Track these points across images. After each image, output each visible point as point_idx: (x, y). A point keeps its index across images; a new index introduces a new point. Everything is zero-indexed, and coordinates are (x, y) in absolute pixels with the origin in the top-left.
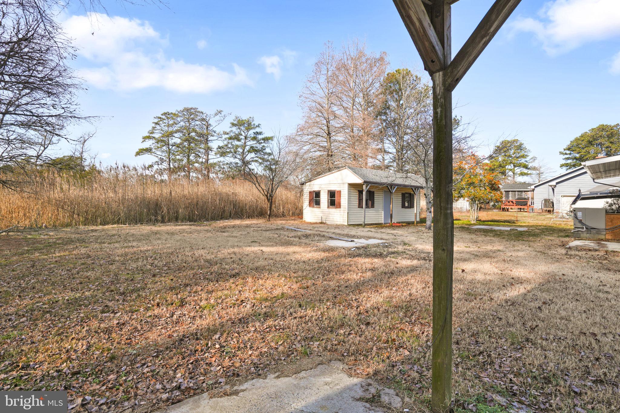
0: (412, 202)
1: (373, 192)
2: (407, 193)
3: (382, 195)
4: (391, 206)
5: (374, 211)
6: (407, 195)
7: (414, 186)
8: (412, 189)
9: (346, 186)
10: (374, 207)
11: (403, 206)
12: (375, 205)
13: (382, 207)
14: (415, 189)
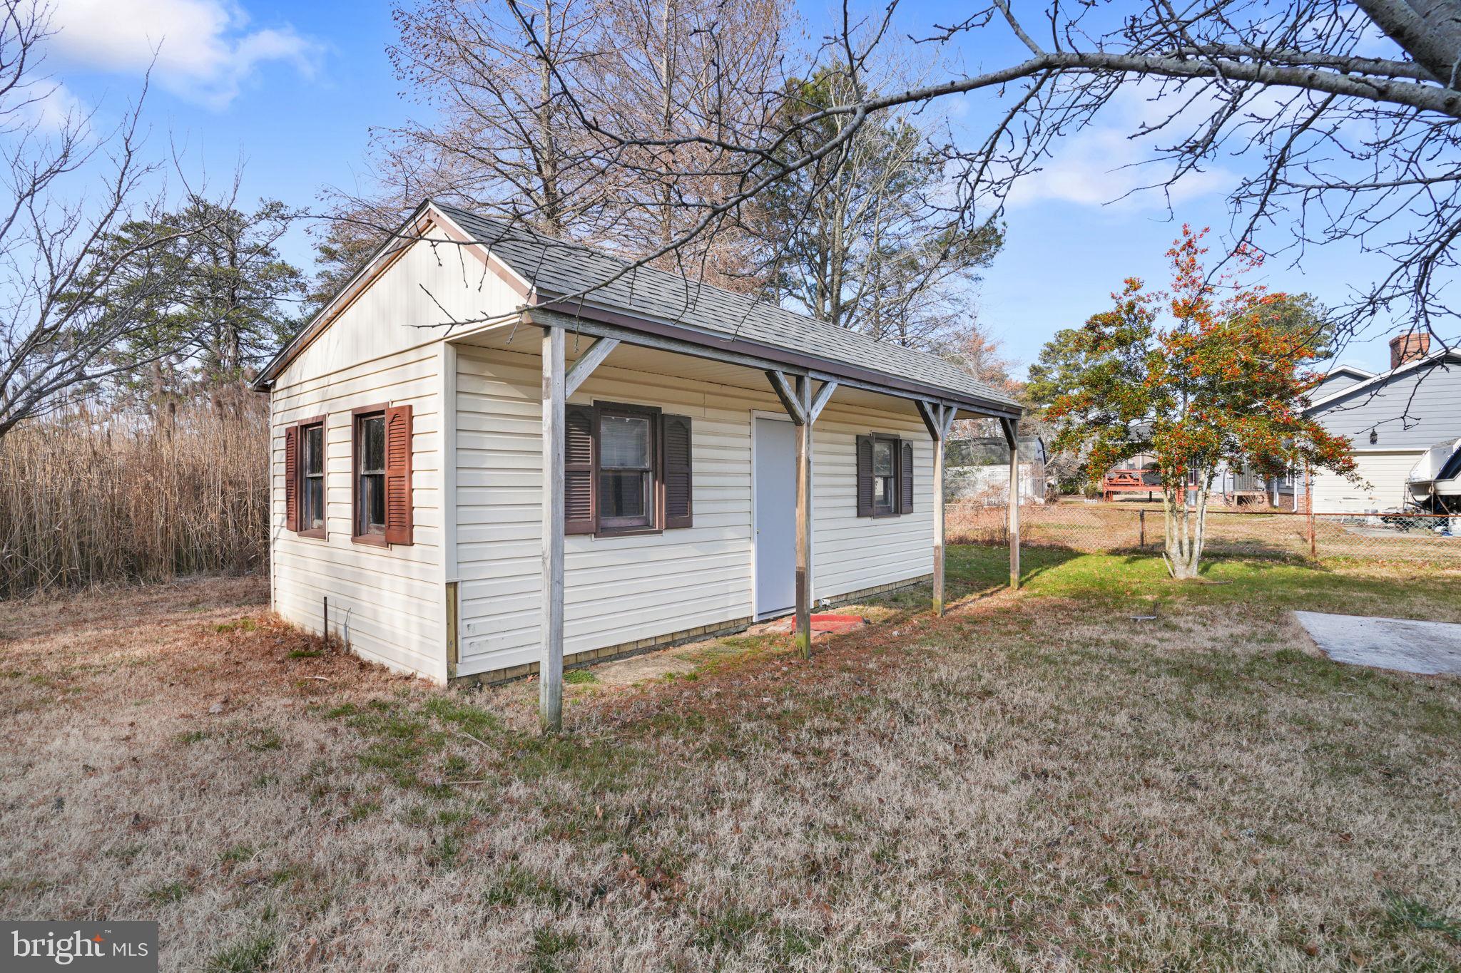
0: (905, 484)
1: (682, 426)
2: (880, 438)
3: (746, 442)
4: (800, 511)
5: (691, 551)
6: (881, 449)
7: (930, 391)
8: (919, 404)
9: (437, 363)
10: (688, 525)
11: (866, 506)
12: (696, 508)
13: (746, 519)
14: (935, 408)
